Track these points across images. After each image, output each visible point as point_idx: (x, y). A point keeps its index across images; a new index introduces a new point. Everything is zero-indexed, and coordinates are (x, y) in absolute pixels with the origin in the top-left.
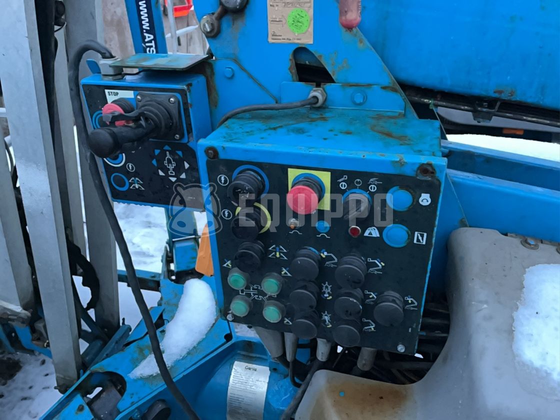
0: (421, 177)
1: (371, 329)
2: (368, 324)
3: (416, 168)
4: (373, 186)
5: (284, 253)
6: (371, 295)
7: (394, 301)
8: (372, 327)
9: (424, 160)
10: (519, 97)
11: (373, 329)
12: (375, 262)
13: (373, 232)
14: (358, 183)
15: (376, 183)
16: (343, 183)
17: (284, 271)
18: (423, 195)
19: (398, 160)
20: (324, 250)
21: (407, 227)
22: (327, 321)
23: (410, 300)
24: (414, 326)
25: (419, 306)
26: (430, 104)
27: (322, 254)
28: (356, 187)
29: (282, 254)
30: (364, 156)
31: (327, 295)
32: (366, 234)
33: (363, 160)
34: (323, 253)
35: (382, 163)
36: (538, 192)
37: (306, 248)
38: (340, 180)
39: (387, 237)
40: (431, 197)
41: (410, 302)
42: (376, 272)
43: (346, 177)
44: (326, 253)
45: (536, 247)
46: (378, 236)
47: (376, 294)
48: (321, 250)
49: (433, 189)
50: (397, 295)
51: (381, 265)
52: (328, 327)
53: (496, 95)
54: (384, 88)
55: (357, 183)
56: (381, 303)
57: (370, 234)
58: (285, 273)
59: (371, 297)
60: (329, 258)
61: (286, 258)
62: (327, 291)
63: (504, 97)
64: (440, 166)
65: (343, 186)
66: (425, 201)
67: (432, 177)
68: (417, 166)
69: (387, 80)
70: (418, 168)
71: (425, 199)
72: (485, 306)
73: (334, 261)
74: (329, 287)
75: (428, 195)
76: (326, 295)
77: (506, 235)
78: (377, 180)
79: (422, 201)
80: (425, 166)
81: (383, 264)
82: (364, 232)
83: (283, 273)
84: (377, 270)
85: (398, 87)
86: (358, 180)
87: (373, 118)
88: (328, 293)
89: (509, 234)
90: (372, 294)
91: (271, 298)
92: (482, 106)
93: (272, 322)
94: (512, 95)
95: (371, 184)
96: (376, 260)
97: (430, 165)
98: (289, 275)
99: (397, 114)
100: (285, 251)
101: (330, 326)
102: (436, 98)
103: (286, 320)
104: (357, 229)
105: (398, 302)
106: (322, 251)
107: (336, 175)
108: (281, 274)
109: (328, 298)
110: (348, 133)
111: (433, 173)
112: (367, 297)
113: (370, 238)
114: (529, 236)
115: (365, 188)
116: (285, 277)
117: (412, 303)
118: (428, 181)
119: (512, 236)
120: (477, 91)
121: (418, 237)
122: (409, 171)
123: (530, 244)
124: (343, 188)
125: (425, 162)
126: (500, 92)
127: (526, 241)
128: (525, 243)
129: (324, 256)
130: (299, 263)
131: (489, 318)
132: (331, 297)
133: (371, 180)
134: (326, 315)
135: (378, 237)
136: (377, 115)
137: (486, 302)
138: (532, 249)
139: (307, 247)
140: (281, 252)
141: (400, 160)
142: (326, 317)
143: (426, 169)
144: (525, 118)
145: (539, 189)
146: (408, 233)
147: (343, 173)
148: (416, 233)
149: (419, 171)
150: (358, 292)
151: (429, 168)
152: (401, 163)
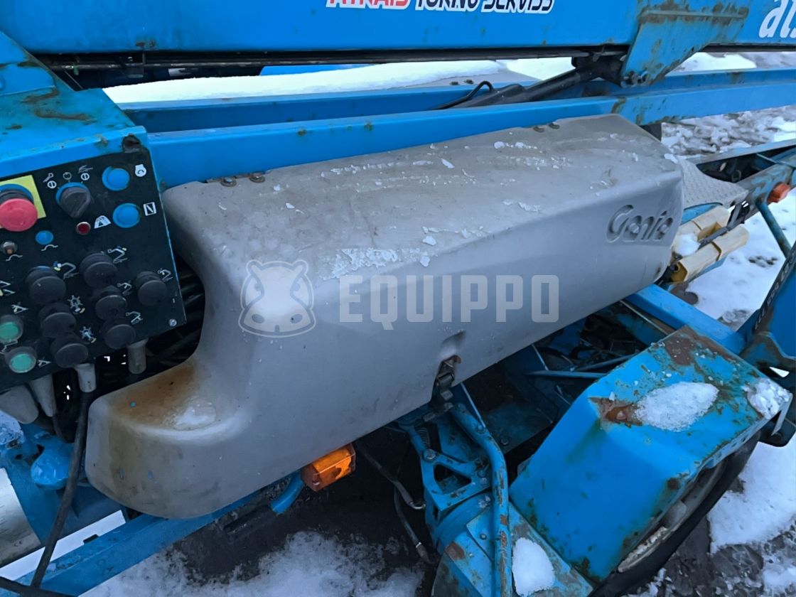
0: (129, 151)
1: (137, 319)
2: (133, 316)
3: (120, 143)
4: (84, 174)
5: (8, 288)
6: (125, 285)
7: (151, 279)
8: (138, 317)
9: (125, 133)
10: (160, 46)
11: (139, 319)
12: (117, 251)
13: (102, 222)
14: (68, 176)
15: (87, 170)
16: (51, 182)
17: (16, 308)
18: (137, 167)
19: (99, 140)
20: (56, 262)
21: (134, 203)
22: (90, 337)
23: (163, 272)
24: (176, 295)
25: (173, 274)
26: (73, 69)
27: (56, 268)
28: (67, 182)
29: (6, 290)
30: (63, 147)
31: (79, 309)
32: (97, 226)
33: (64, 151)
34: (57, 266)
35: (83, 148)
36: (213, 133)
37: (35, 270)
38: (46, 180)
39: (119, 220)
40: (145, 167)
41: (163, 274)
42: (121, 261)
43: (51, 175)
44: (59, 265)
45: (234, 184)
46: (109, 223)
47: (129, 282)
48: (53, 264)
49: (144, 158)
50: (151, 273)
51: (122, 251)
52: (93, 342)
53: (139, 48)
54: (22, 65)
55: (66, 176)
56: (141, 286)
57: (101, 224)
58: (19, 310)
59: (125, 287)
60: (64, 269)
61: (12, 292)
62: (76, 305)
63: (147, 48)
64: (140, 135)
65: (52, 185)
66: (141, 172)
67: (138, 147)
68: (121, 141)
69: (21, 56)
70: (123, 143)
71: (140, 170)
72: (225, 247)
73: (72, 270)
74: (78, 299)
75: (142, 165)
76: (77, 310)
77: (206, 182)
78: (87, 167)
79: (138, 173)
80: (129, 139)
81: (125, 249)
82: (93, 225)
83: (15, 311)
84: (121, 258)
85: (37, 61)
86: (67, 173)
87: (27, 102)
88: (80, 306)
89: (208, 181)
90: (126, 283)
91: (11, 347)
92: (128, 61)
93: (26, 371)
94: (154, 45)
95: (81, 173)
96: (116, 248)
97: (131, 136)
98: (24, 309)
99: (49, 92)
100: (8, 284)
101: (95, 340)
102: (76, 61)
103: (41, 362)
104: (85, 225)
105: (155, 277)
106: (55, 265)
107: (39, 176)
108: (13, 313)
109: (81, 312)
110: (17, 127)
111: (138, 143)
112: (122, 289)
113: (103, 229)
114: (225, 176)
115: (77, 178)
116: (21, 314)
117: (166, 273)
118: (137, 152)
119: (211, 182)
120: (119, 47)
121: (147, 208)
122: (116, 148)
123: (228, 182)
124: (53, 187)
125: (126, 135)
126: (142, 44)
127: (225, 181)
128: (225, 183)
129: (59, 269)
130: (40, 285)
131: (232, 255)
132: (83, 310)
133: (80, 169)
134: (85, 331)
135: (109, 225)
136: (28, 97)
137: (224, 244)
138: (233, 185)
139: (34, 268)
140: (5, 288)
141: (102, 140)
142: (87, 333)
143: (131, 142)
144: (172, 65)
145: (212, 130)
146: (137, 209)
147: (46, 171)
148: (145, 206)
149: (124, 146)
150: (111, 288)
151: (133, 140)
152: (103, 143)
